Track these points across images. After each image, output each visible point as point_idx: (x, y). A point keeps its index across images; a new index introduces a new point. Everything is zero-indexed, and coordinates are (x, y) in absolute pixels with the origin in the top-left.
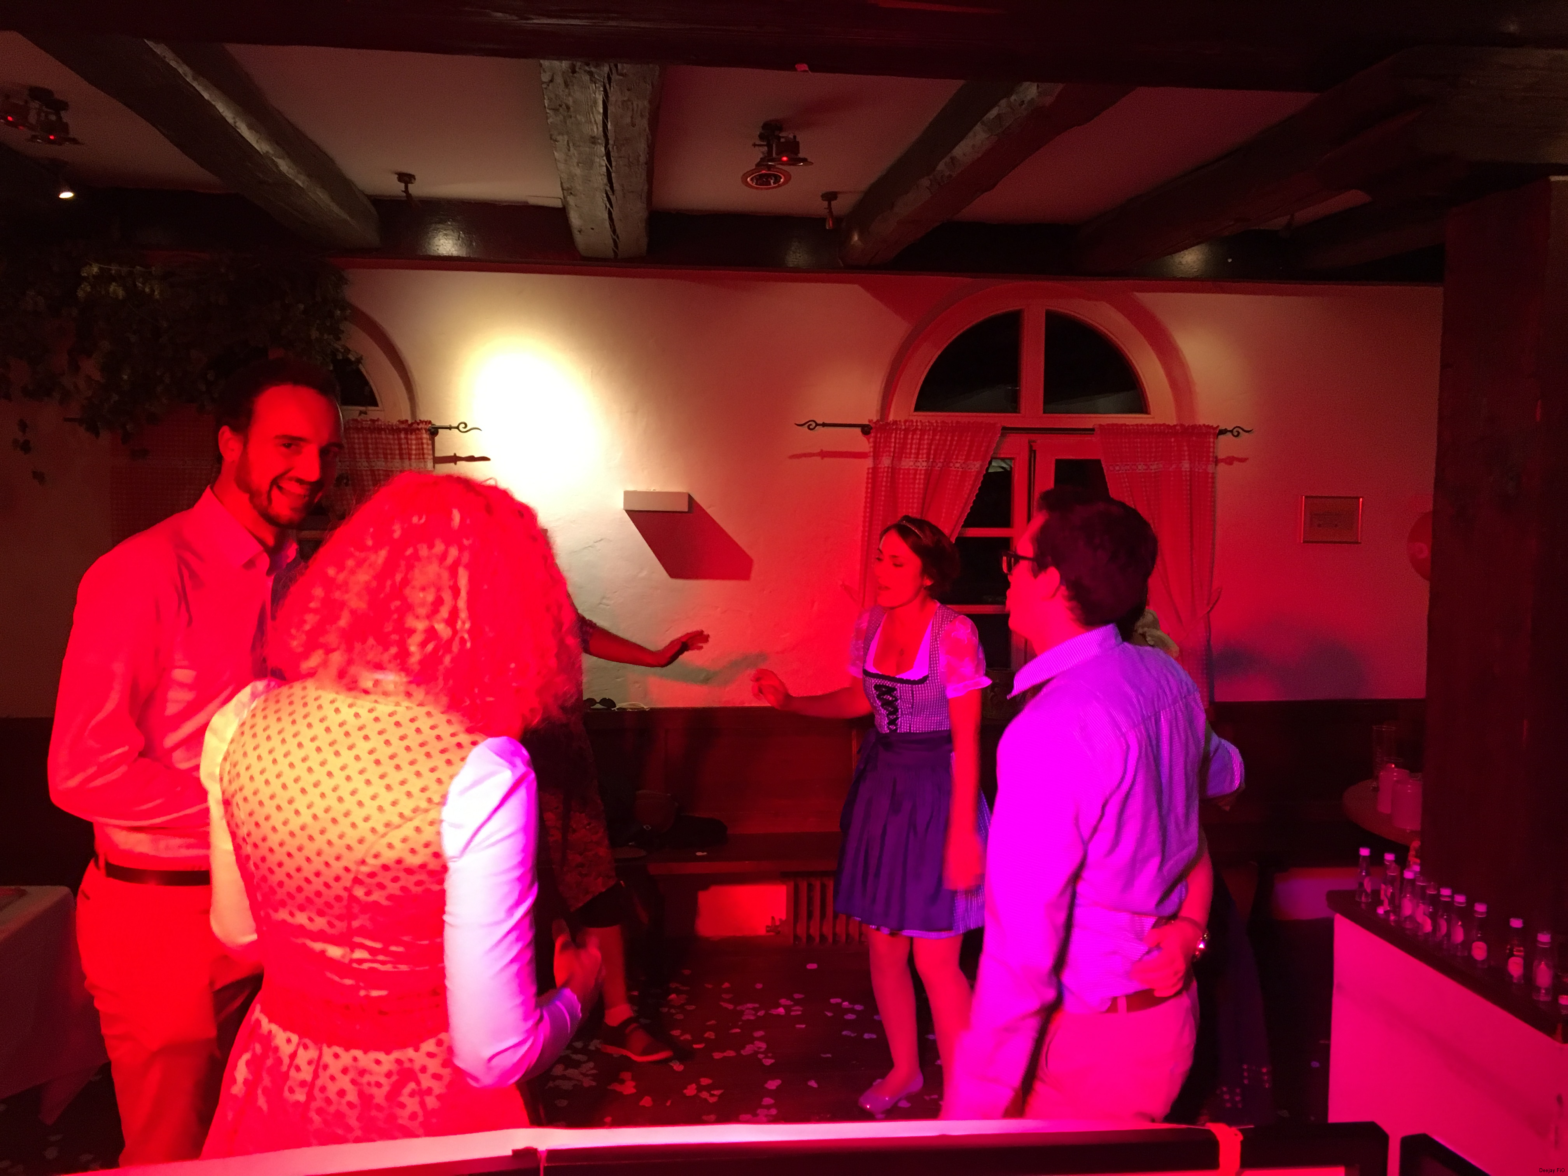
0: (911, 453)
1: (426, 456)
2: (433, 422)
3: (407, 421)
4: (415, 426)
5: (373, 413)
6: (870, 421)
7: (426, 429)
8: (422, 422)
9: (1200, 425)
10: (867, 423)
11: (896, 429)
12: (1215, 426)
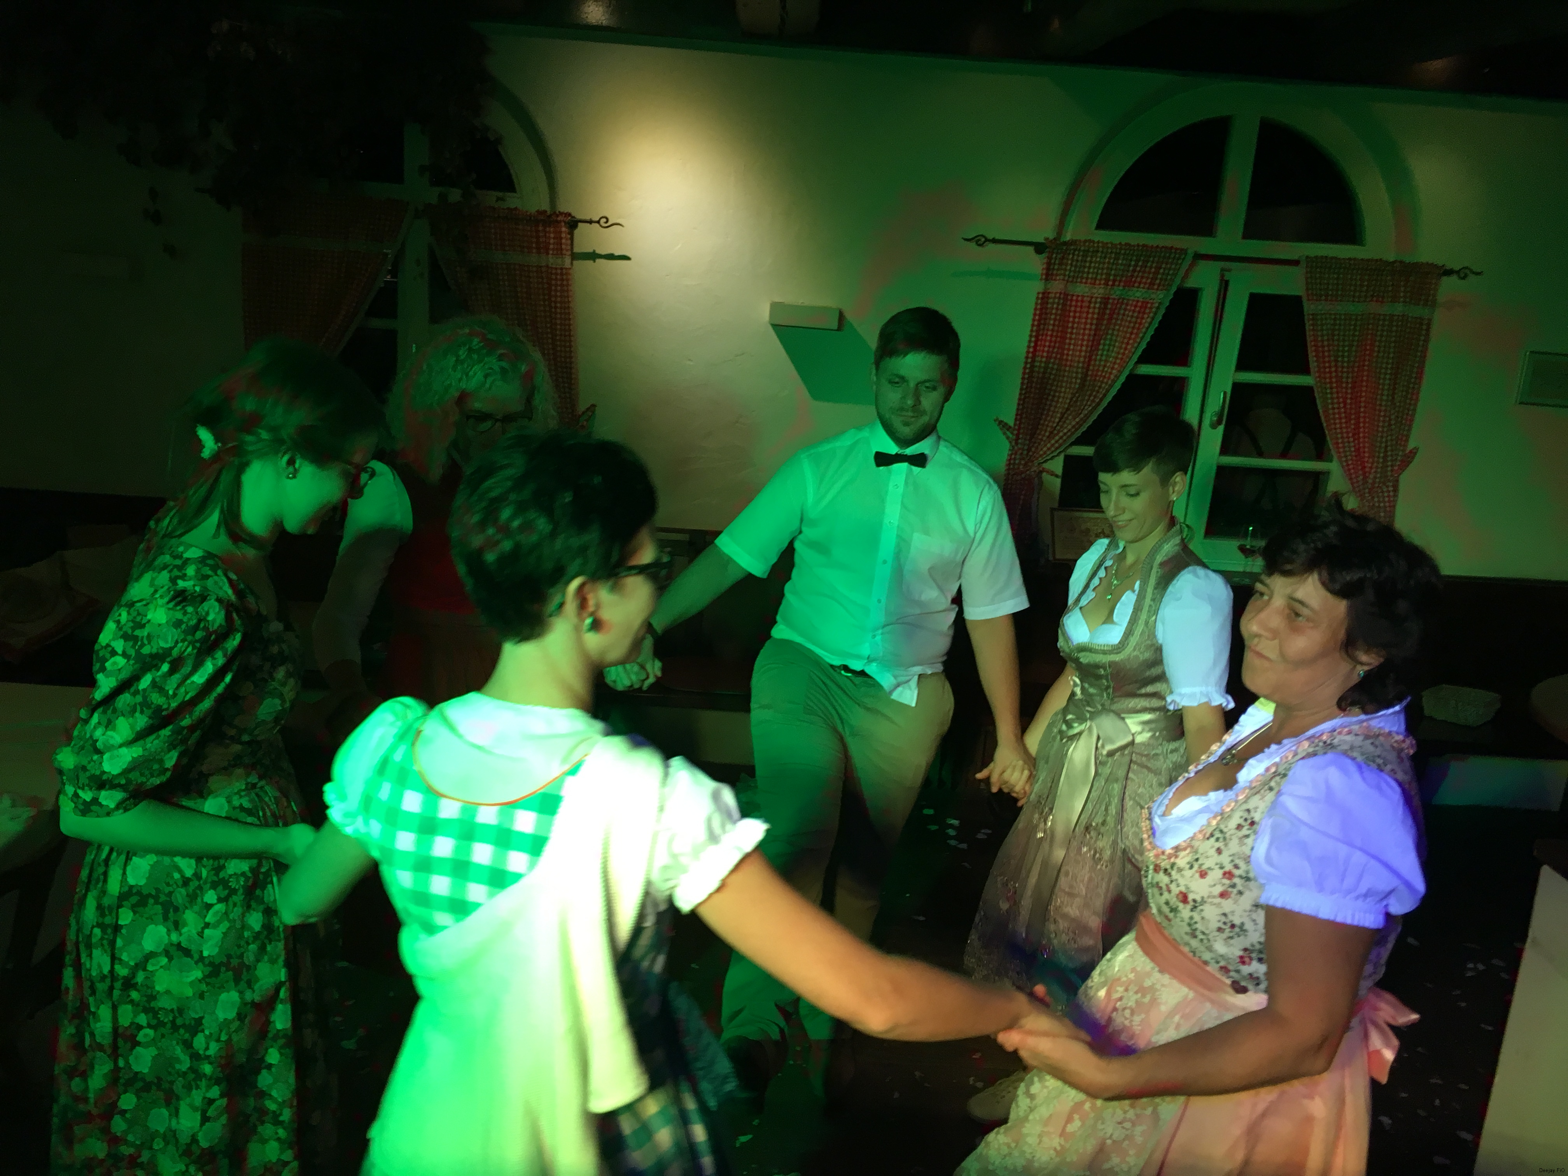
0: (1087, 278)
1: (564, 252)
2: (573, 214)
3: (545, 212)
4: (554, 218)
5: (512, 201)
6: (1046, 239)
7: (565, 222)
8: (561, 213)
9: (1422, 264)
10: (1042, 241)
11: (1075, 250)
12: (1440, 264)
